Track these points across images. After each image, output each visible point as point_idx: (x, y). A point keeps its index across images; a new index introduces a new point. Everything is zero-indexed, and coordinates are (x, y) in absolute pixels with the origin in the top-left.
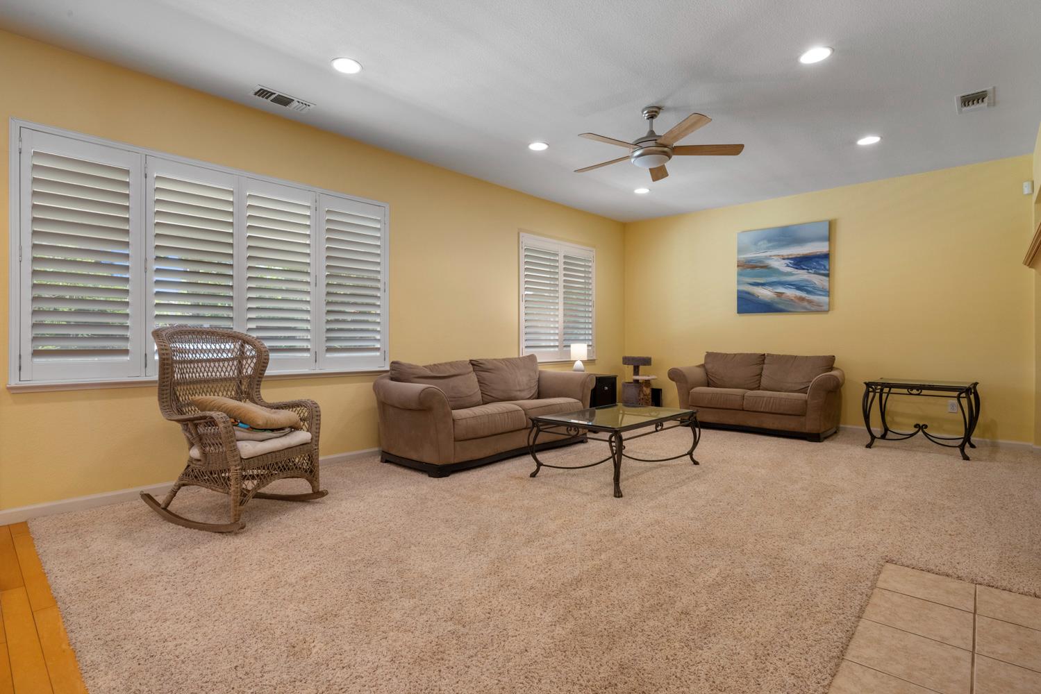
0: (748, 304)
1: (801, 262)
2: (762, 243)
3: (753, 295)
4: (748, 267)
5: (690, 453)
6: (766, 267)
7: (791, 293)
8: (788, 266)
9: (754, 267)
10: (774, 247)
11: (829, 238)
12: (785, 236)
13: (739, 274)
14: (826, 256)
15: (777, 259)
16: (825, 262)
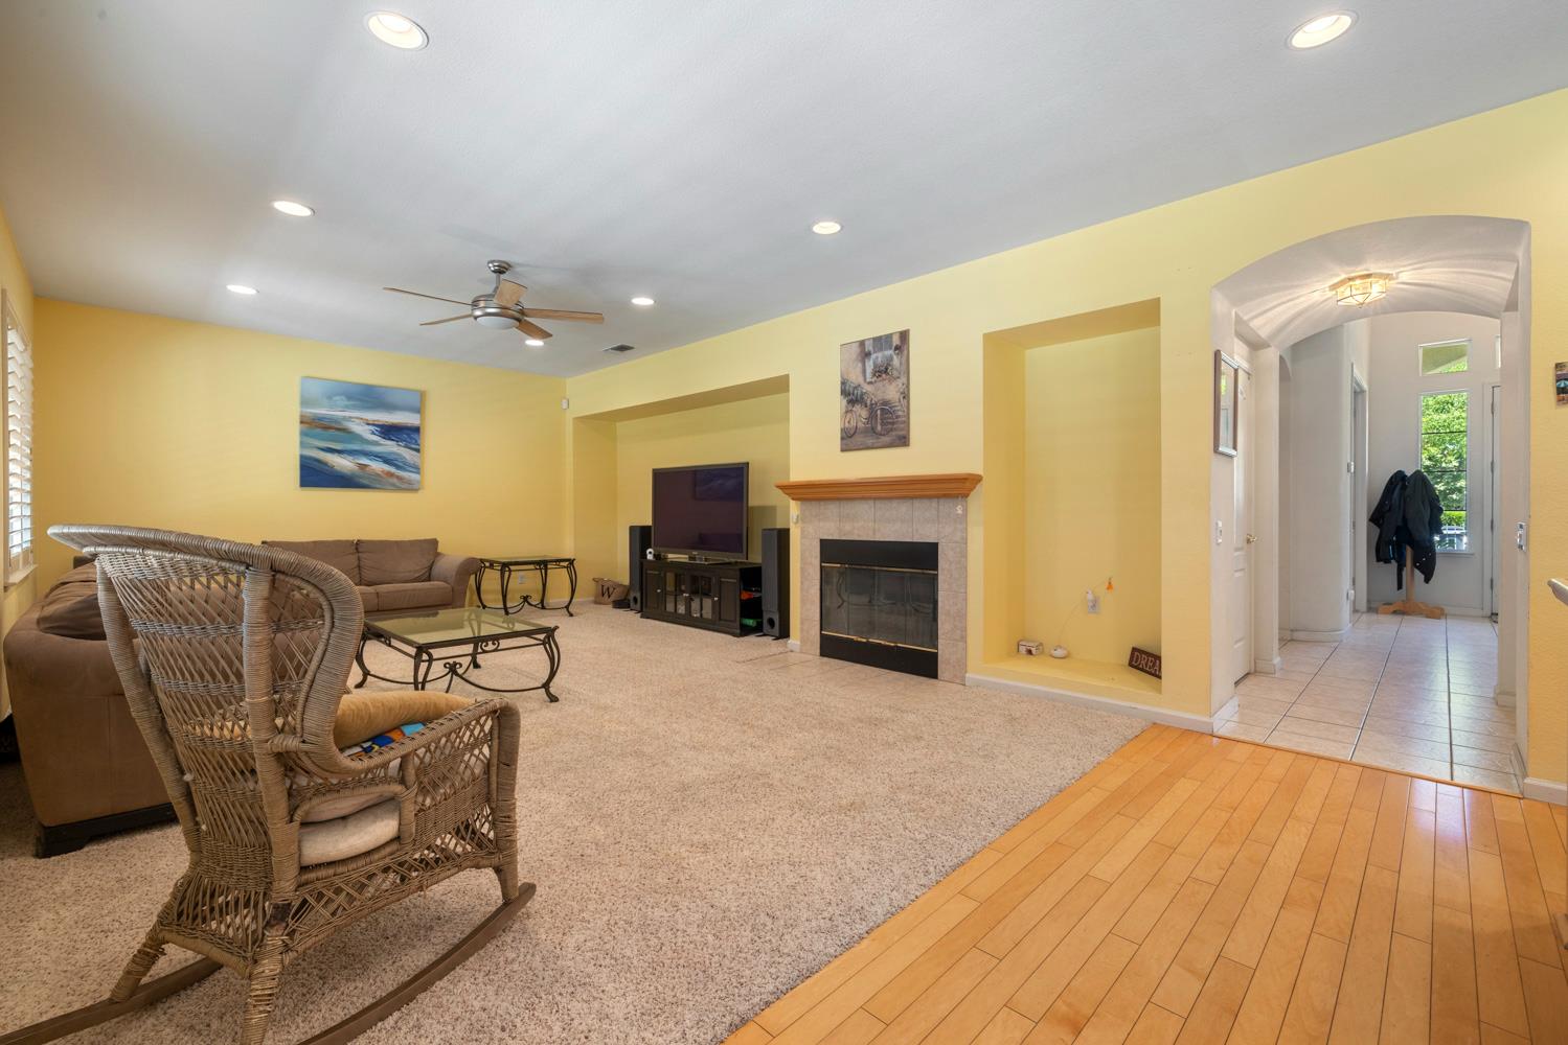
0: (314, 475)
1: (389, 431)
2: (337, 398)
3: (326, 464)
6: (345, 430)
7: (377, 466)
8: (373, 433)
9: (326, 428)
10: (355, 408)
11: (418, 410)
12: (369, 397)
13: (303, 434)
14: (417, 430)
15: (361, 422)
16: (414, 436)
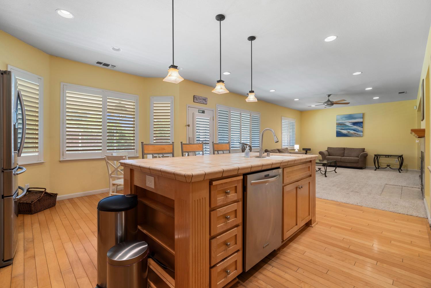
0: (339, 134)
1: (355, 124)
2: (343, 118)
3: (341, 132)
4: (339, 125)
5: (335, 170)
6: (345, 125)
7: (352, 132)
8: (351, 125)
9: (341, 125)
10: (347, 120)
11: (363, 118)
12: (350, 117)
13: (337, 126)
14: (362, 122)
15: (348, 123)
16: (361, 124)
